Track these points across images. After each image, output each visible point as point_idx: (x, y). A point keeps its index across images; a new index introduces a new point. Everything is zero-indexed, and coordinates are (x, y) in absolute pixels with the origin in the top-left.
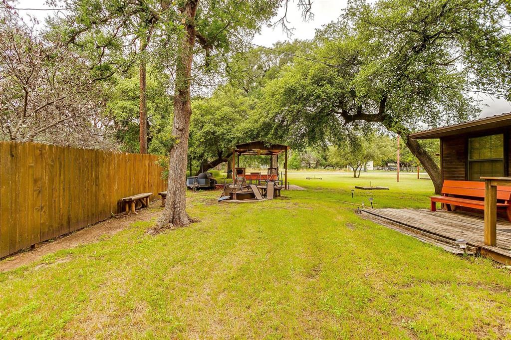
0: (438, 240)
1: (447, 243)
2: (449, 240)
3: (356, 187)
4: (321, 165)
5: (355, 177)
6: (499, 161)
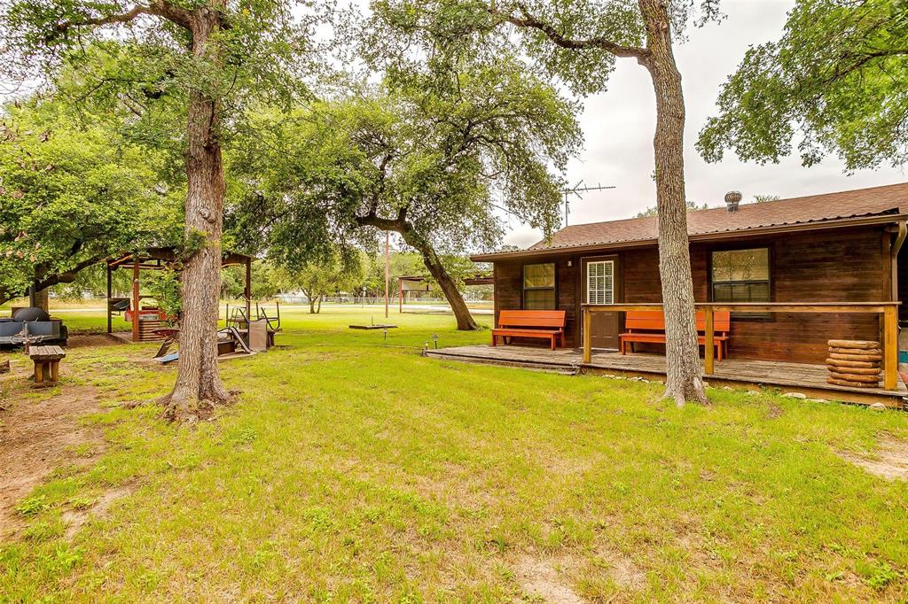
3: (351, 327)
4: (229, 292)
5: (312, 312)
6: (551, 289)
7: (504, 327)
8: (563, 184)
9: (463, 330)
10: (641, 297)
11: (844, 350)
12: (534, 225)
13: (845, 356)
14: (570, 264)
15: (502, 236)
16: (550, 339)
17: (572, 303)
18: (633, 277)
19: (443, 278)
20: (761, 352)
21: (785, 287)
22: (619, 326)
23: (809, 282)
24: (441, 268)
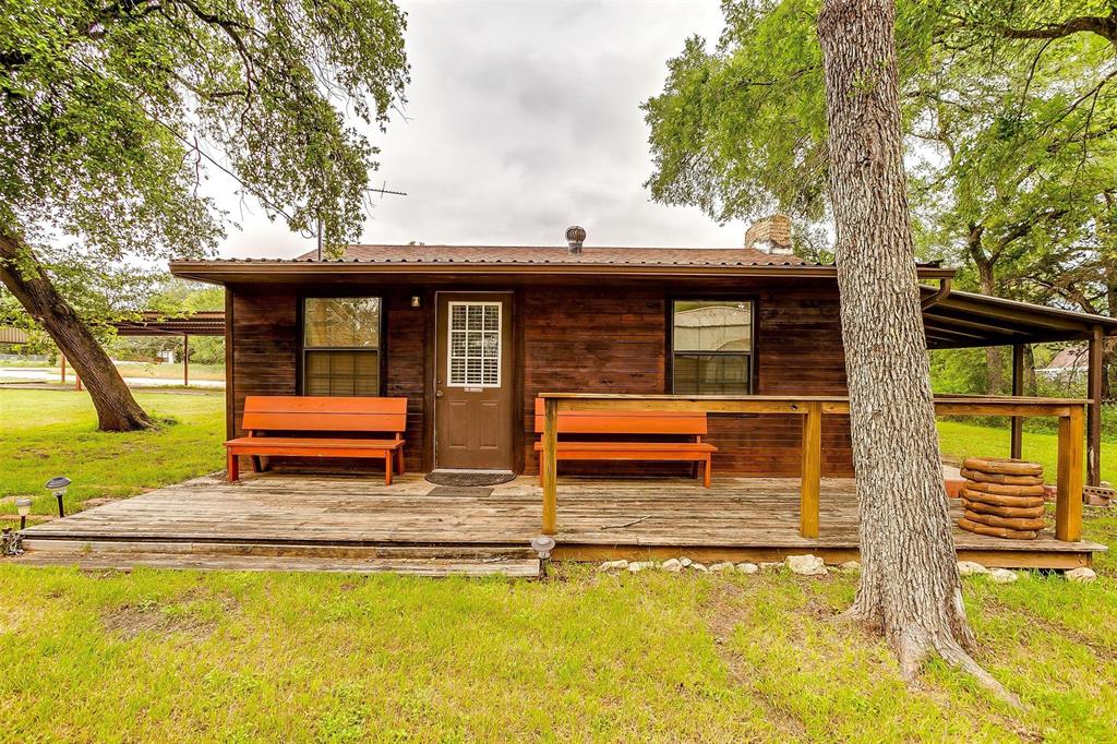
0: (438, 557)
1: (463, 556)
2: (468, 550)
6: (369, 352)
7: (255, 433)
8: (368, 153)
9: (117, 429)
10: (556, 373)
11: (1012, 480)
12: (295, 225)
13: (1017, 489)
14: (416, 302)
15: (217, 238)
16: (384, 459)
17: (415, 380)
18: (543, 337)
19: (58, 316)
20: (739, 464)
21: (771, 363)
22: (513, 427)
23: (798, 358)
24: (53, 292)
